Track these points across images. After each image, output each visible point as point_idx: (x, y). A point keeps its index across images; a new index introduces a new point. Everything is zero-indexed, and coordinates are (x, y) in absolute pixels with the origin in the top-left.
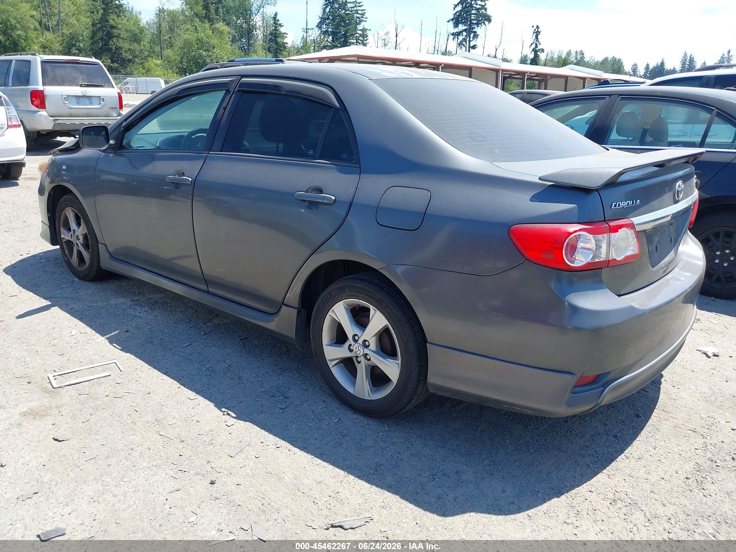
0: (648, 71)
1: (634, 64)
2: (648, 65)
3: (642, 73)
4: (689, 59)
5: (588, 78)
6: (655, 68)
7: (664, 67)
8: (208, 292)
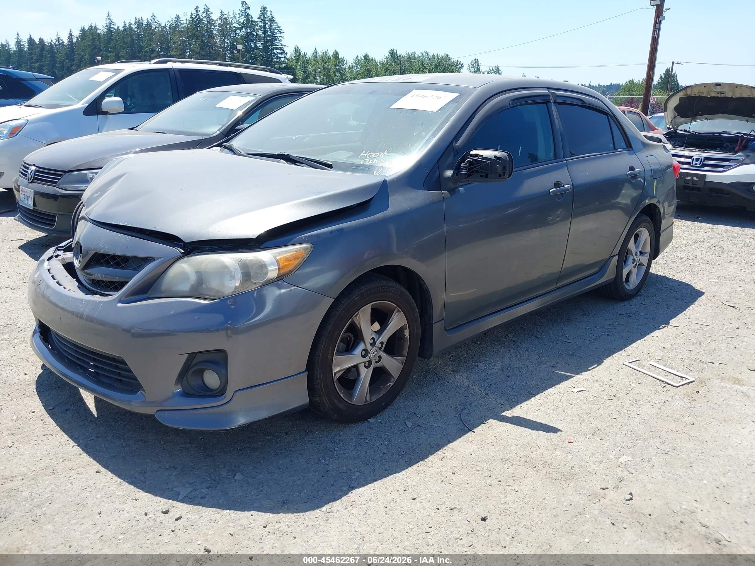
8: (558, 288)
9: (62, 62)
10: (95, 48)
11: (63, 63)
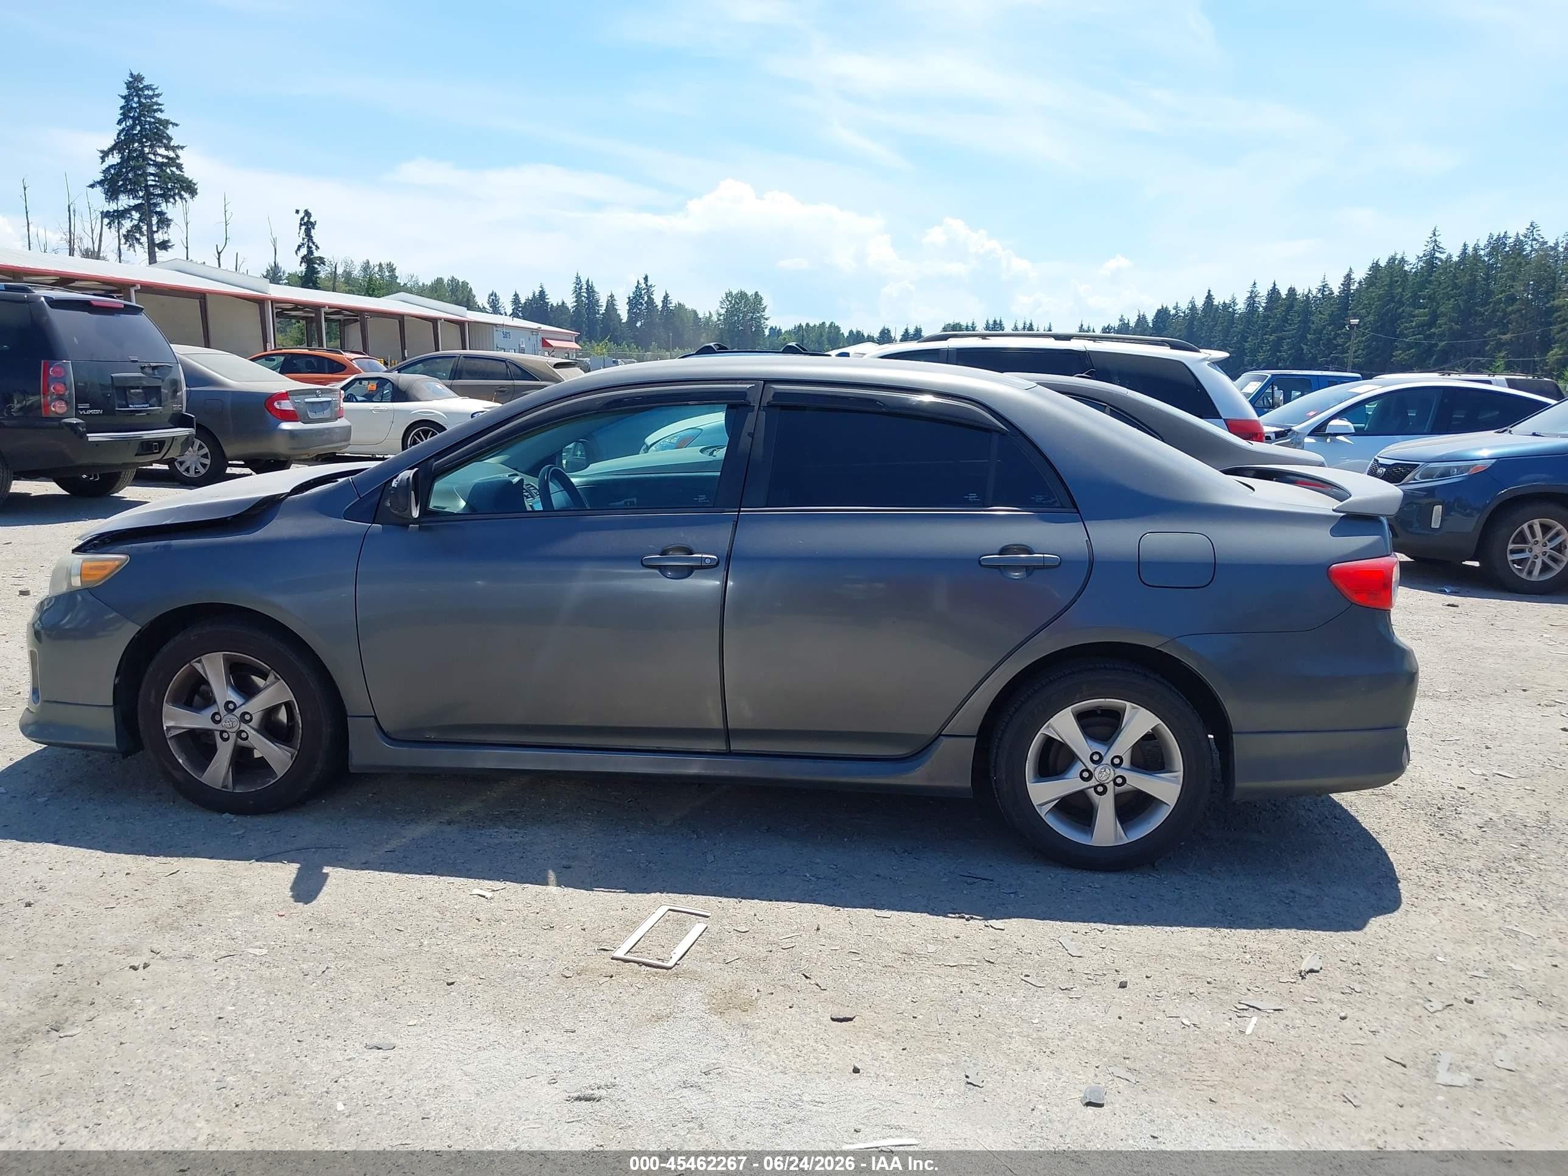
0: (520, 307)
1: (491, 293)
2: (516, 295)
3: (509, 311)
4: (586, 287)
5: (441, 319)
6: (529, 302)
7: (547, 301)
8: (729, 753)
9: (1319, 332)
10: (1392, 300)
11: (1321, 333)
